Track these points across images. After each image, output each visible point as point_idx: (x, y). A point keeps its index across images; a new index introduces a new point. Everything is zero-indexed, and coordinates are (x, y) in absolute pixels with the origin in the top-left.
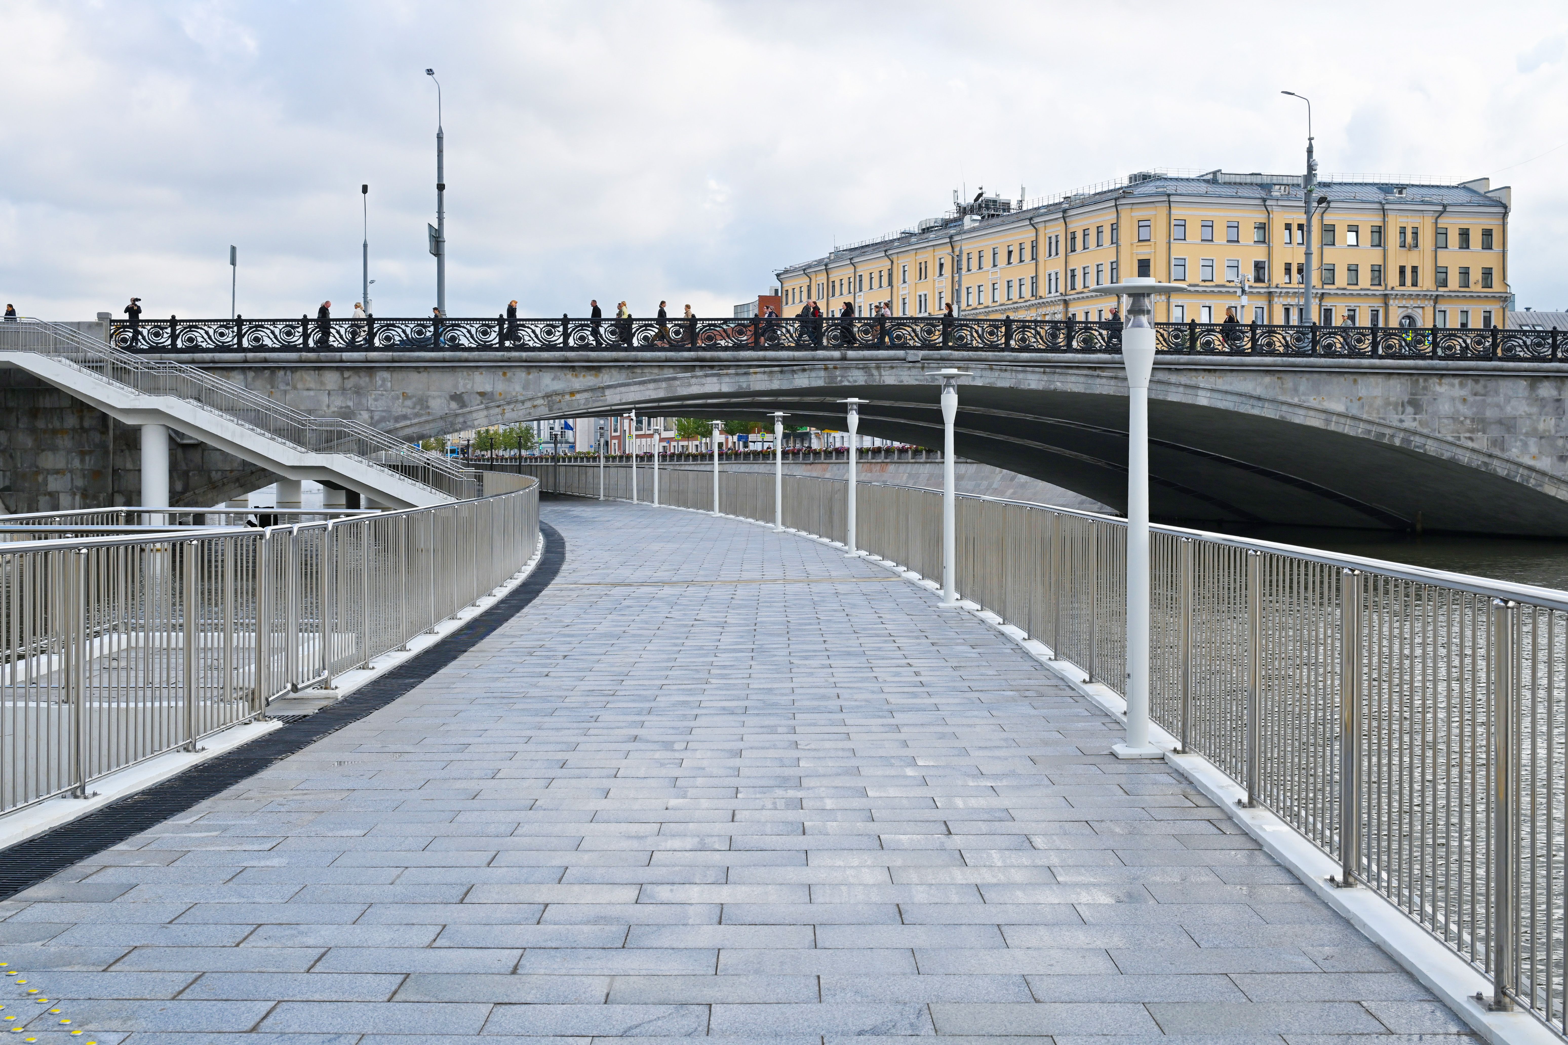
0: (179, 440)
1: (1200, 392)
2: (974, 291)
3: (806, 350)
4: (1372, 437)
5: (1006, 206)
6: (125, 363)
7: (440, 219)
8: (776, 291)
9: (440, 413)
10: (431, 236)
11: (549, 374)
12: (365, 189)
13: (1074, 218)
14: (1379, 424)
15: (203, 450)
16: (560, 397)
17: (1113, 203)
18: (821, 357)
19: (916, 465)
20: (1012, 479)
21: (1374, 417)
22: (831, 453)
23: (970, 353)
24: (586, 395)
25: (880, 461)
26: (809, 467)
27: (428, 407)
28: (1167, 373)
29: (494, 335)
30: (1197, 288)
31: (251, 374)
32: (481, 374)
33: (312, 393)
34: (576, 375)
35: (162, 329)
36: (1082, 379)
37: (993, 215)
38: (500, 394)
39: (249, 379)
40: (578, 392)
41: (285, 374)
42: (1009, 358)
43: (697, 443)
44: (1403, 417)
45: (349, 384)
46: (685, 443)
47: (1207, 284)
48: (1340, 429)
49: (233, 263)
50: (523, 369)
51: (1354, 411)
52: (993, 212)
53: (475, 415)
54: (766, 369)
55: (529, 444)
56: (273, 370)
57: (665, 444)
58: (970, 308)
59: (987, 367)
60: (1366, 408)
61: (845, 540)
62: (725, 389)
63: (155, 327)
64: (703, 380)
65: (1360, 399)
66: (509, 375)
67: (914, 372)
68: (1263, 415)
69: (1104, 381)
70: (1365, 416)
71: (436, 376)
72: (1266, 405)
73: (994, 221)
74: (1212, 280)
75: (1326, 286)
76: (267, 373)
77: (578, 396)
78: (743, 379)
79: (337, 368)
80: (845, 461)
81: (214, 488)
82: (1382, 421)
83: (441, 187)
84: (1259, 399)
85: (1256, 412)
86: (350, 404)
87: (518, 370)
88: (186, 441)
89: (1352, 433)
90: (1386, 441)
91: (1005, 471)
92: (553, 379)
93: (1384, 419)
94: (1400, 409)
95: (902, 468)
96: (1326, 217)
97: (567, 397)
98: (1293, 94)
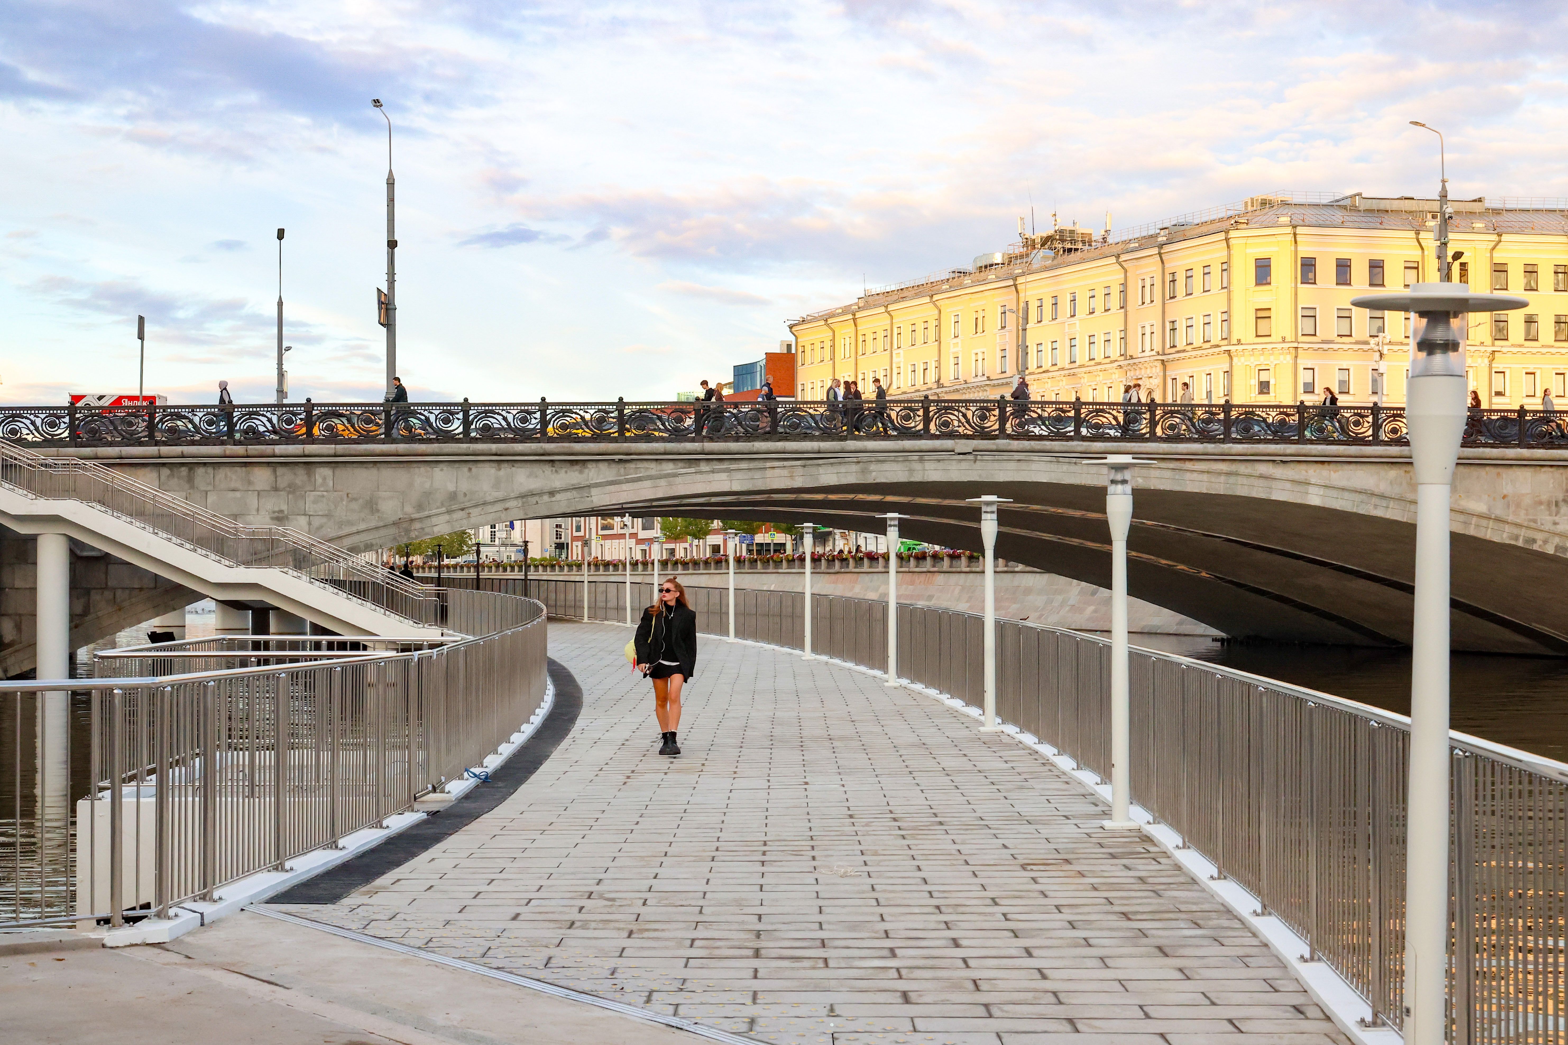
0: (78, 552)
1: (1311, 489)
2: (1047, 348)
3: (833, 440)
4: (1520, 543)
5: (1087, 241)
6: (16, 459)
7: (391, 282)
8: (789, 346)
9: (395, 518)
10: (380, 303)
11: (523, 470)
12: (281, 234)
13: (1173, 255)
14: (1527, 527)
15: (107, 564)
16: (536, 498)
17: (1222, 236)
18: (853, 448)
19: (971, 575)
20: (1094, 593)
21: (1521, 518)
22: (861, 559)
23: (1033, 443)
24: (569, 495)
25: (925, 570)
26: (833, 577)
27: (378, 511)
28: (1270, 465)
29: (457, 423)
30: (1331, 346)
31: (165, 472)
32: (442, 470)
33: (238, 494)
34: (556, 471)
35: (59, 418)
36: (1168, 474)
37: (1070, 250)
38: (465, 495)
39: (163, 478)
40: (559, 492)
41: (206, 472)
42: (1079, 449)
43: (687, 545)
44: (1557, 519)
45: (283, 482)
46: (672, 546)
47: (1345, 339)
48: (1480, 534)
49: (141, 336)
50: (493, 465)
51: (1499, 512)
52: (1069, 246)
53: (434, 520)
54: (786, 463)
55: (465, 548)
56: (191, 466)
57: (644, 547)
58: (1041, 370)
59: (1054, 459)
60: (1512, 509)
61: (884, 668)
62: (736, 487)
63: (50, 415)
64: (711, 477)
65: (1504, 497)
66: (474, 470)
67: (964, 465)
68: (1388, 517)
69: (1195, 476)
70: (1511, 518)
71: (387, 473)
72: (1392, 504)
73: (1073, 256)
74: (1351, 336)
75: (1497, 342)
76: (184, 471)
77: (558, 497)
78: (757, 475)
79: (268, 464)
80: (881, 569)
81: (120, 610)
82: (1532, 525)
83: (392, 244)
84: (1382, 496)
85: (1379, 513)
86: (284, 507)
87: (487, 465)
88: (85, 554)
89: (1496, 539)
90: (1535, 547)
91: (1084, 584)
92: (528, 477)
93: (1535, 521)
94: (1554, 508)
95: (954, 578)
96: (1496, 254)
97: (546, 498)
98: (1423, 125)
